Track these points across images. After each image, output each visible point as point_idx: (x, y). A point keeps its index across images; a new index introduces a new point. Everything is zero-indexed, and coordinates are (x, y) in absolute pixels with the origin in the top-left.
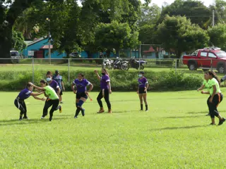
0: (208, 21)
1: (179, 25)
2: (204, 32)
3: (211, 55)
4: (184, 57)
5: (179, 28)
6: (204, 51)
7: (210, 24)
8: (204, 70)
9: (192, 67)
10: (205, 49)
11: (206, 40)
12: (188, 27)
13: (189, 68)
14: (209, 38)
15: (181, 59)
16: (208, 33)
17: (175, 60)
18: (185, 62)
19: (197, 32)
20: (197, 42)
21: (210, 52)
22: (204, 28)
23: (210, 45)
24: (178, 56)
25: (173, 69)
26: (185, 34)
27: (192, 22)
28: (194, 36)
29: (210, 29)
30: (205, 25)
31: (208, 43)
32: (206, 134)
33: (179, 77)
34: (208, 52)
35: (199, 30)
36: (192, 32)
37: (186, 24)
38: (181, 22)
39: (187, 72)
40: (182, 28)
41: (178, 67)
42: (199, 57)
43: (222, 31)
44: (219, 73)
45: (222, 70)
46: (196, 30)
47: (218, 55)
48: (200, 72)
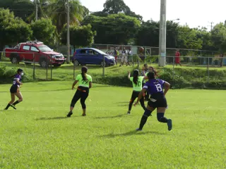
0: (32, 15)
1: (2, 17)
2: (27, 26)
3: (33, 49)
4: (7, 50)
5: (2, 20)
6: (26, 45)
7: (33, 18)
8: (27, 64)
9: (14, 60)
10: (27, 42)
11: (29, 33)
12: (11, 20)
13: (11, 61)
14: (32, 32)
15: (3, 52)
16: (31, 26)
18: (7, 55)
19: (20, 25)
20: (20, 35)
21: (33, 46)
22: (28, 22)
23: (33, 39)
24: (1, 49)
26: (8, 27)
27: (16, 15)
28: (17, 29)
29: (33, 23)
30: (28, 18)
31: (31, 37)
32: (26, 128)
34: (31, 46)
35: (23, 24)
36: (16, 25)
38: (4, 15)
39: (9, 65)
40: (5, 21)
42: (21, 49)
43: (46, 25)
44: (41, 67)
45: (44, 64)
46: (19, 23)
47: (40, 49)
48: (22, 65)
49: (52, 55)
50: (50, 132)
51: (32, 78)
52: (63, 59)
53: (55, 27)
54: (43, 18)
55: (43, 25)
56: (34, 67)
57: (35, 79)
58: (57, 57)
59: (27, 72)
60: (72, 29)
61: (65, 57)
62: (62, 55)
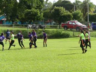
0: (73, 9)
1: (60, 10)
2: (71, 14)
3: (73, 24)
4: (62, 24)
5: (60, 12)
6: (71, 22)
7: (73, 11)
8: (71, 30)
9: (66, 28)
10: (71, 21)
11: (72, 17)
12: (64, 11)
13: (64, 29)
15: (61, 25)
17: (58, 25)
18: (62, 26)
19: (68, 14)
20: (68, 18)
21: (73, 22)
22: (71, 12)
23: (73, 19)
24: (60, 24)
25: (57, 29)
26: (63, 15)
27: (66, 9)
28: (66, 15)
29: (73, 13)
32: (71, 57)
33: (60, 33)
34: (72, 22)
35: (69, 13)
36: (66, 14)
37: (63, 10)
38: (61, 9)
39: (63, 31)
40: (61, 12)
41: (59, 28)
42: (68, 24)
43: (78, 13)
44: (77, 31)
45: (78, 30)
46: (67, 13)
47: (76, 23)
48: (69, 31)
49: (81, 26)
50: (81, 59)
51: (73, 36)
52: (86, 27)
53: (82, 14)
54: (77, 10)
55: (77, 13)
56: (74, 31)
57: (74, 36)
58: (83, 27)
59: (71, 33)
60: (90, 14)
61: (87, 27)
62: (85, 26)
